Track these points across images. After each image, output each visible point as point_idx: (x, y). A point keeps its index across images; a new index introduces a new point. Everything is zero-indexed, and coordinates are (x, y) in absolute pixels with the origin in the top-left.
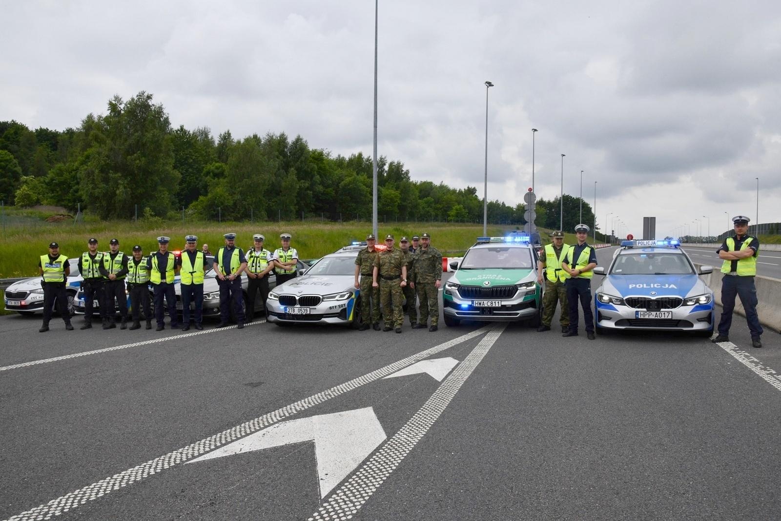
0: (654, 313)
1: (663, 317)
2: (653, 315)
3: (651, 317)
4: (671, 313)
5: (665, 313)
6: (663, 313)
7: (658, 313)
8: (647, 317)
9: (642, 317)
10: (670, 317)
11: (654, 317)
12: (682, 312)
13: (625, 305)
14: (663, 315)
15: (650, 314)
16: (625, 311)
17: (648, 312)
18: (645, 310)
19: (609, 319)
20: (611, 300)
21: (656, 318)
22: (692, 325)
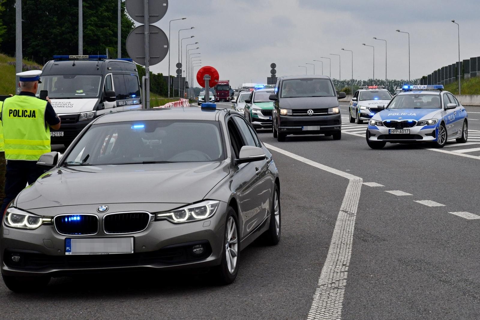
0: (399, 130)
1: (404, 133)
2: (398, 132)
3: (398, 133)
4: (409, 130)
5: (406, 131)
6: (404, 130)
7: (401, 130)
8: (395, 133)
9: (392, 133)
10: (408, 133)
11: (399, 133)
12: (416, 129)
13: (383, 126)
14: (404, 131)
15: (397, 131)
16: (383, 130)
17: (396, 130)
18: (394, 128)
19: (374, 135)
20: (376, 123)
21: (401, 133)
22: (422, 138)
